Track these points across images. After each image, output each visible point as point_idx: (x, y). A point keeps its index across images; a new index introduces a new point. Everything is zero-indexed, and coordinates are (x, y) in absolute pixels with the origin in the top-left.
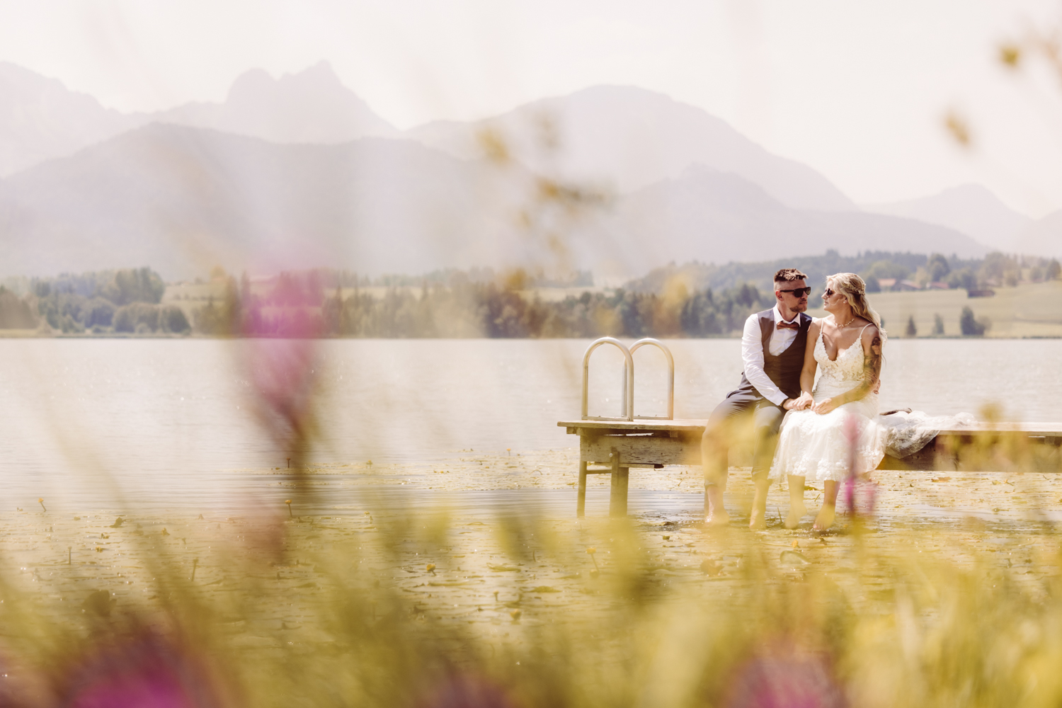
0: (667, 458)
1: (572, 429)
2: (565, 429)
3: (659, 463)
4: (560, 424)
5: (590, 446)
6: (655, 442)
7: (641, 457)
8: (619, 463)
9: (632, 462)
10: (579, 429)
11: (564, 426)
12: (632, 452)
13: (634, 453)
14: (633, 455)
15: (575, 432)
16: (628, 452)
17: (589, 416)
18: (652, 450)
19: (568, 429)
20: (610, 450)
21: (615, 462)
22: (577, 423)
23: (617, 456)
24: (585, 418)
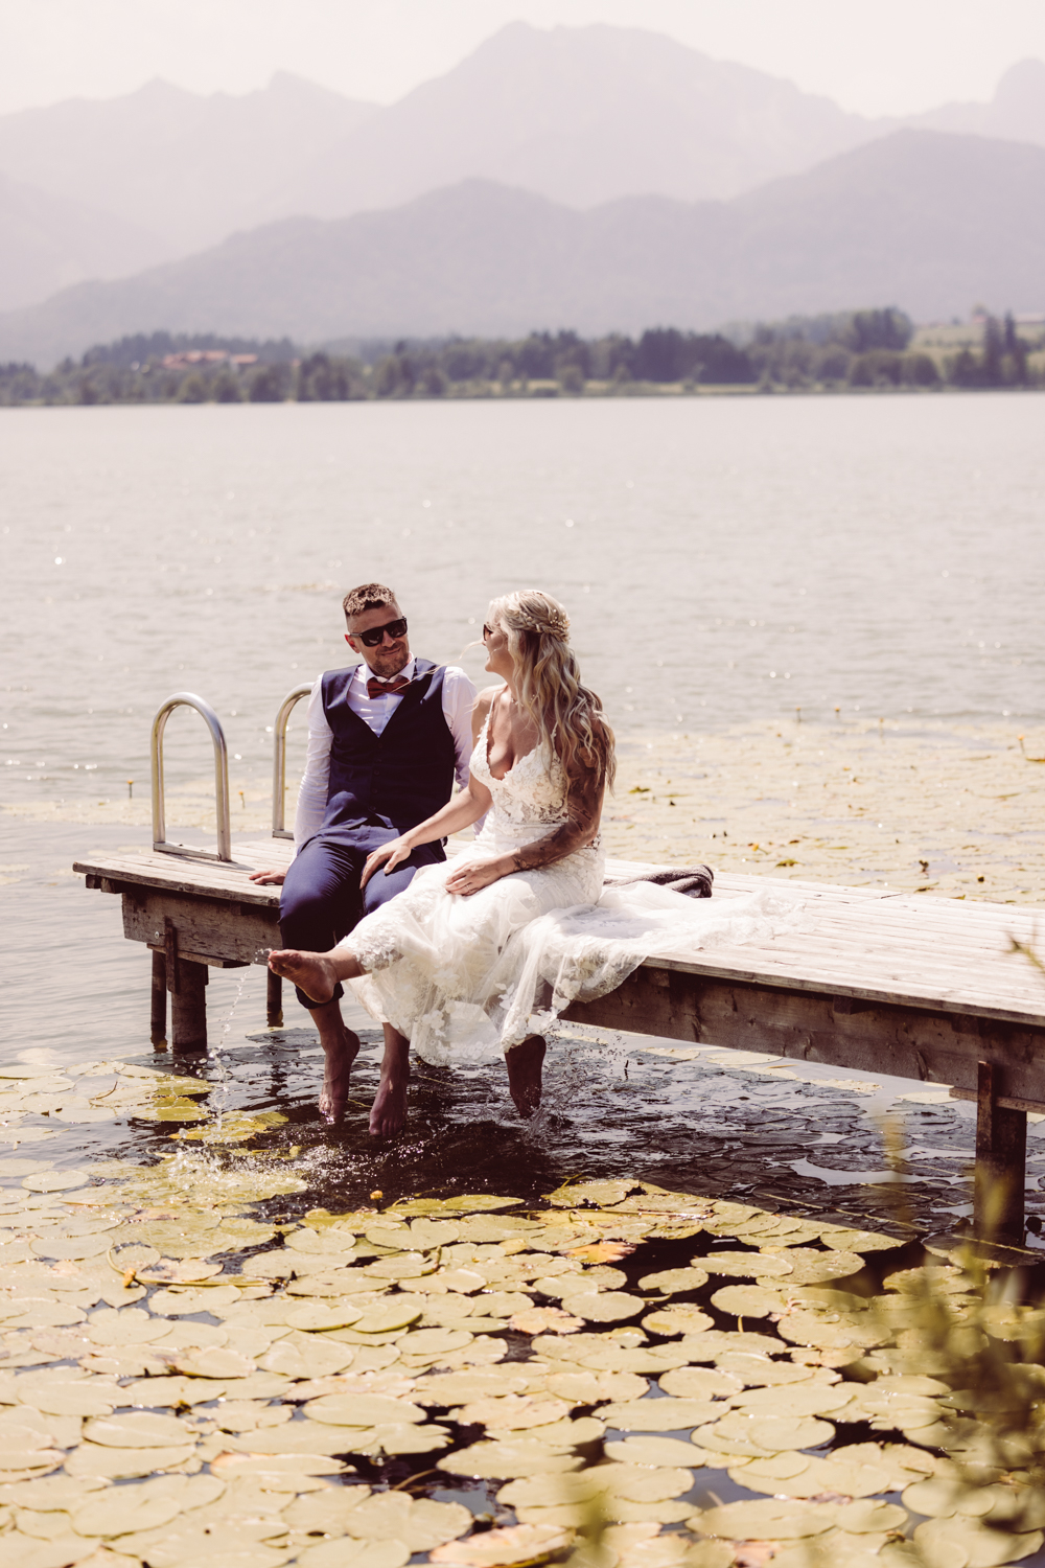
0: (244, 950)
1: (96, 879)
2: (83, 876)
3: (233, 957)
4: (77, 868)
5: (135, 913)
7: (205, 940)
8: (176, 950)
10: (104, 879)
11: (81, 872)
12: (194, 931)
13: (197, 933)
14: (196, 937)
15: (98, 885)
16: (189, 931)
17: (167, 842)
18: (222, 931)
19: (89, 878)
20: (163, 922)
21: (170, 948)
22: (100, 869)
23: (172, 935)
24: (159, 847)
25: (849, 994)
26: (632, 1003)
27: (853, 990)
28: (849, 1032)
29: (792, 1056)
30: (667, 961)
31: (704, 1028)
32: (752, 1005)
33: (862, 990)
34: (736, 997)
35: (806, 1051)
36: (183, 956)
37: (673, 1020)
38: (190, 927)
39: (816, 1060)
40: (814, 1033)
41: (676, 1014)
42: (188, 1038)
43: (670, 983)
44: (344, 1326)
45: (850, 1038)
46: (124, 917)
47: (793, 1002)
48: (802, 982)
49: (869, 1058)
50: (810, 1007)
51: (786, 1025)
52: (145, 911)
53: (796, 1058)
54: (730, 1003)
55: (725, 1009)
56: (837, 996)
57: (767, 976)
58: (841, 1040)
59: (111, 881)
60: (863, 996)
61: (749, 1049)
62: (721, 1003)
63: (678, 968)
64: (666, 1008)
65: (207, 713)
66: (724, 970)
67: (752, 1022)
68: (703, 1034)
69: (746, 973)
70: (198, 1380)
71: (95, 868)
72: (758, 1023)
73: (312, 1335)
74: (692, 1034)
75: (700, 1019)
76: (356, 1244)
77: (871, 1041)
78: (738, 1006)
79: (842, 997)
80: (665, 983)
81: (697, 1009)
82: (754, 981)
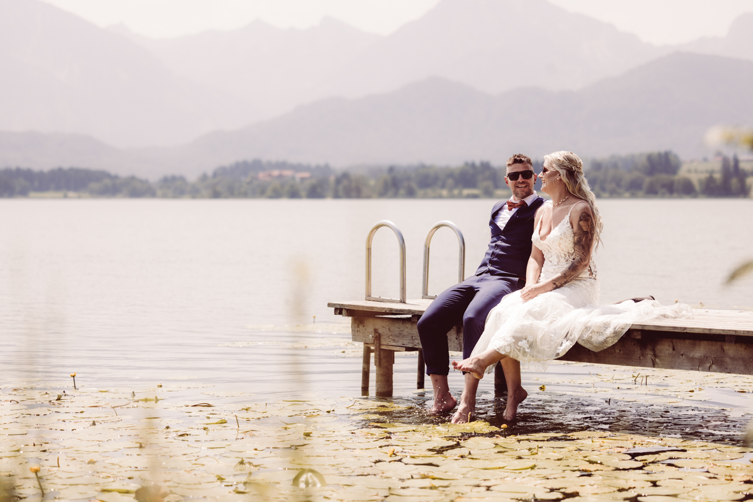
1: (339, 310)
2: (333, 309)
3: (410, 346)
4: (330, 305)
5: (358, 327)
6: (407, 325)
7: (396, 339)
8: (380, 345)
9: (390, 344)
10: (344, 310)
11: (332, 306)
12: (390, 334)
14: (391, 337)
15: (340, 313)
16: (387, 334)
17: (372, 296)
18: (405, 333)
19: (336, 309)
20: (373, 331)
21: (377, 344)
22: (342, 305)
23: (378, 337)
24: (369, 298)
25: (734, 334)
26: (620, 351)
27: (736, 331)
28: (732, 356)
29: (703, 370)
30: (641, 325)
31: (657, 360)
32: (683, 346)
33: (740, 331)
34: (674, 343)
35: (710, 367)
36: (383, 347)
37: (641, 357)
38: (388, 332)
39: (715, 371)
40: (714, 358)
41: (643, 355)
42: (384, 390)
43: (642, 337)
44: (500, 468)
45: (733, 359)
46: (352, 330)
47: (704, 344)
48: (710, 329)
49: (742, 368)
50: (712, 345)
51: (700, 355)
52: (364, 326)
53: (705, 371)
54: (671, 347)
55: (668, 350)
56: (728, 335)
57: (692, 328)
58: (728, 360)
59: (347, 310)
60: (741, 334)
61: (680, 369)
62: (666, 347)
63: (646, 328)
64: (638, 352)
65: (396, 230)
66: (670, 327)
67: (682, 355)
68: (657, 363)
69: (681, 328)
70: (436, 480)
71: (339, 304)
72: (686, 355)
73: (485, 471)
74: (651, 364)
75: (655, 356)
76: (495, 447)
77: (743, 359)
78: (675, 348)
79: (731, 335)
80: (639, 337)
81: (654, 351)
82: (685, 331)
